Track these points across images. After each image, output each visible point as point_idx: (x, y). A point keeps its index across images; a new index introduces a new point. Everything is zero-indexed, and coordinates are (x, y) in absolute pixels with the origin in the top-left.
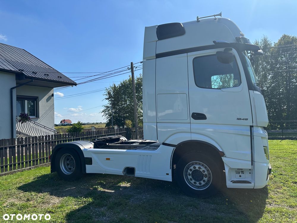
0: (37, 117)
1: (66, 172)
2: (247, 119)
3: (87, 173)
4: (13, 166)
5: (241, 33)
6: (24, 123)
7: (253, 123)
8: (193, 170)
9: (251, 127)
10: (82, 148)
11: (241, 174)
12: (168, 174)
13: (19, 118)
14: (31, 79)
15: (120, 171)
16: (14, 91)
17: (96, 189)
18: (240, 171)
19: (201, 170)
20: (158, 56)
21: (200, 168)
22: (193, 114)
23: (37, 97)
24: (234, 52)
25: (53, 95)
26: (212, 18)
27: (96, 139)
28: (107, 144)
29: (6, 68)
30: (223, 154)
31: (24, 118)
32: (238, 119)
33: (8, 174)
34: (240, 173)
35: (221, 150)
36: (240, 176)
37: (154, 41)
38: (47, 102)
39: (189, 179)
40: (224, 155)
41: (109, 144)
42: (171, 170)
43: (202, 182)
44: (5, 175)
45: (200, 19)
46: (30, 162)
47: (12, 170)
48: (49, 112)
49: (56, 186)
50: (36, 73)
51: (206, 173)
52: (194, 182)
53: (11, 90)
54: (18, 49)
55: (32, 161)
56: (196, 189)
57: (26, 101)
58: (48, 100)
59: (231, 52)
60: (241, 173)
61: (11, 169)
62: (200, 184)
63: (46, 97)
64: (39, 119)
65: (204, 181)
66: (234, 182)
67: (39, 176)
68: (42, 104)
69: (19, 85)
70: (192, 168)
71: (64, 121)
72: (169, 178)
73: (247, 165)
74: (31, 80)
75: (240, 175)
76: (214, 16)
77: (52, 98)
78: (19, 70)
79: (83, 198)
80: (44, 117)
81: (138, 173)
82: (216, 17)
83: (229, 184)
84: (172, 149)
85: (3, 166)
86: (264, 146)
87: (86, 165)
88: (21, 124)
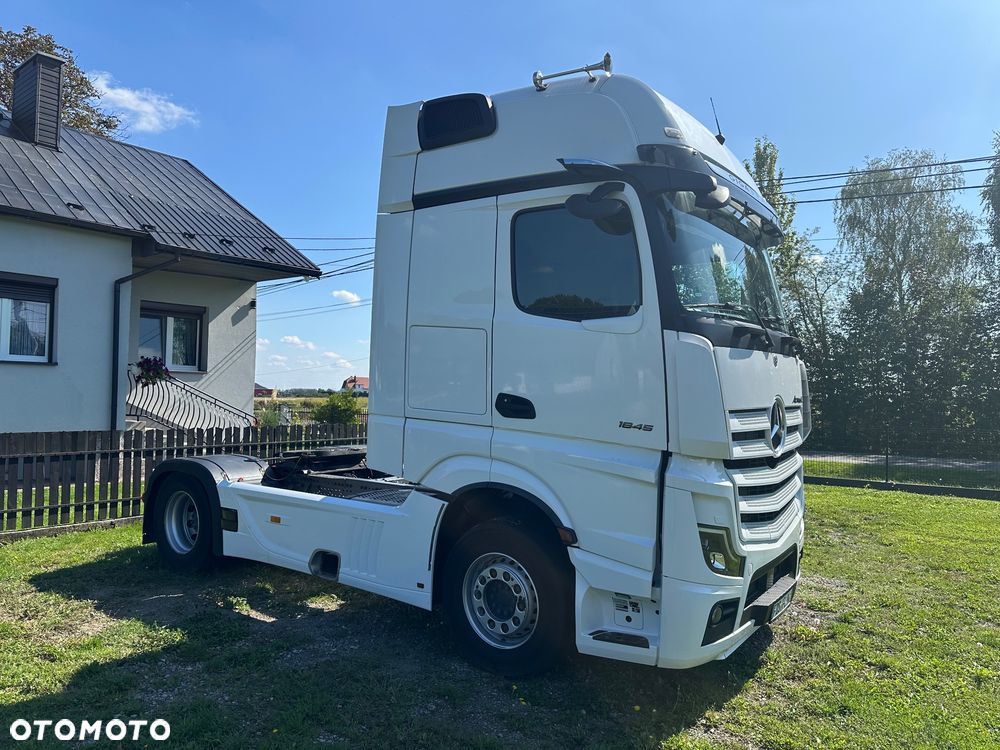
0: (202, 368)
1: (178, 542)
2: (649, 428)
3: (225, 553)
4: (59, 512)
5: (666, 129)
6: (151, 386)
7: (668, 442)
8: (488, 581)
9: (666, 456)
10: (218, 478)
11: (630, 612)
12: (421, 586)
13: (136, 371)
14: (173, 253)
15: (300, 560)
16: (126, 291)
17: (230, 606)
18: (626, 603)
19: (510, 583)
20: (422, 201)
21: (506, 575)
22: (501, 396)
23: (205, 308)
24: (630, 195)
25: (253, 304)
26: (579, 79)
27: (281, 455)
28: (305, 472)
29: (103, 220)
30: (572, 538)
31: (152, 371)
32: (623, 425)
33: (41, 534)
34: (626, 607)
35: (566, 523)
36: (629, 619)
37: (410, 154)
38: (234, 325)
39: (476, 607)
40: (575, 540)
41: (309, 472)
42: (431, 573)
43: (510, 623)
44: (33, 535)
45: (544, 82)
46: (114, 505)
47: (56, 523)
48: (238, 355)
49: (136, 585)
50: (192, 236)
51: (523, 594)
52: (490, 621)
53: (115, 286)
54: (170, 160)
55: (120, 504)
56: (493, 644)
57: (170, 321)
58: (237, 319)
59: (619, 196)
60: (630, 608)
61: (53, 522)
62: (505, 627)
63: (232, 310)
64: (205, 377)
65: (516, 621)
66: (600, 636)
67: (118, 549)
68: (218, 329)
69: (140, 271)
70: (486, 573)
71: (354, 380)
72: (424, 600)
73: (639, 584)
74: (172, 257)
75: (627, 614)
76: (587, 70)
77: (251, 312)
78: (143, 227)
79: (166, 628)
80: (221, 370)
81: (349, 573)
82: (592, 74)
83: (585, 643)
84: (438, 505)
85: (30, 512)
86: (700, 525)
87: (224, 531)
88: (143, 387)
